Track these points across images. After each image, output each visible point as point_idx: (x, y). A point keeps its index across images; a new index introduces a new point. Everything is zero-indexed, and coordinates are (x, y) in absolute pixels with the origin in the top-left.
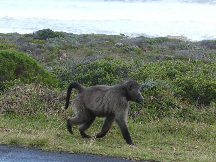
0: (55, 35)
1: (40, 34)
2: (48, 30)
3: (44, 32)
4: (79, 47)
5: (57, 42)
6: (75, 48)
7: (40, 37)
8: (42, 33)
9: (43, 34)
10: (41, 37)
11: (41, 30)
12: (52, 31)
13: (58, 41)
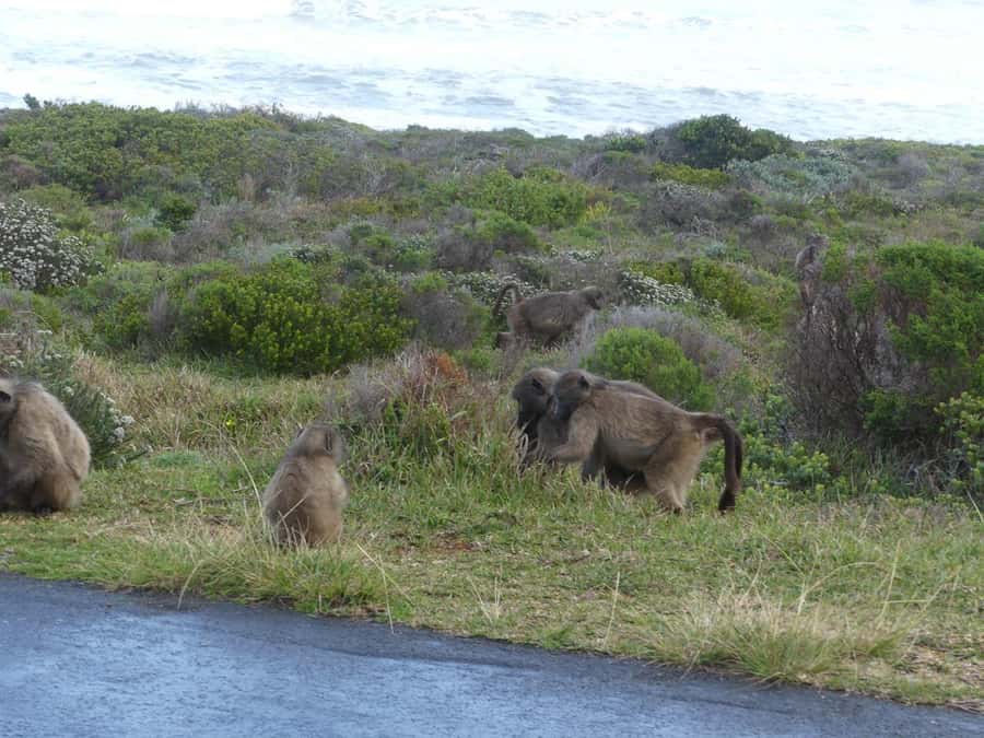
0: (753, 146)
1: (685, 140)
2: (724, 121)
3: (706, 130)
4: (913, 206)
5: (781, 178)
6: (897, 211)
7: (686, 156)
8: (693, 138)
9: (700, 141)
10: (690, 157)
11: (692, 123)
12: (742, 124)
13: (786, 176)
